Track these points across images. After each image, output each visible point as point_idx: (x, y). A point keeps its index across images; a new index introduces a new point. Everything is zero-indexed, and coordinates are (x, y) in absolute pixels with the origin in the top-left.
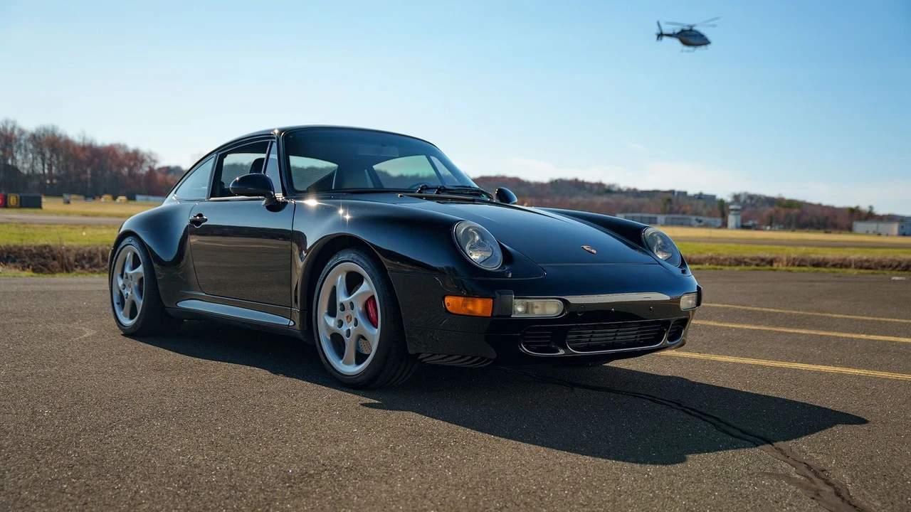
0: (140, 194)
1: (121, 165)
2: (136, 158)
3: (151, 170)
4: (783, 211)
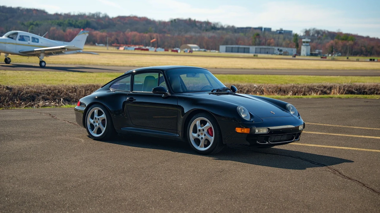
4: (340, 43)
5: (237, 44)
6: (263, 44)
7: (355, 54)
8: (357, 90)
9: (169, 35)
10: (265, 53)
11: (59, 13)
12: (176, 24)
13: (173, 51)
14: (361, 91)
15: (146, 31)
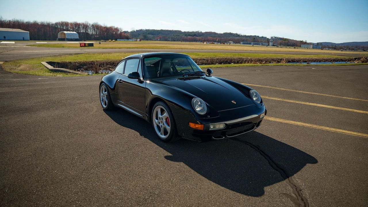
0: (118, 39)
1: (113, 31)
2: (117, 29)
3: (121, 32)
4: (283, 41)
5: (247, 41)
6: (256, 42)
7: (288, 45)
8: (292, 61)
9: (223, 38)
10: (256, 45)
11: (186, 31)
12: (225, 34)
13: (223, 44)
14: (293, 61)
15: (215, 37)
